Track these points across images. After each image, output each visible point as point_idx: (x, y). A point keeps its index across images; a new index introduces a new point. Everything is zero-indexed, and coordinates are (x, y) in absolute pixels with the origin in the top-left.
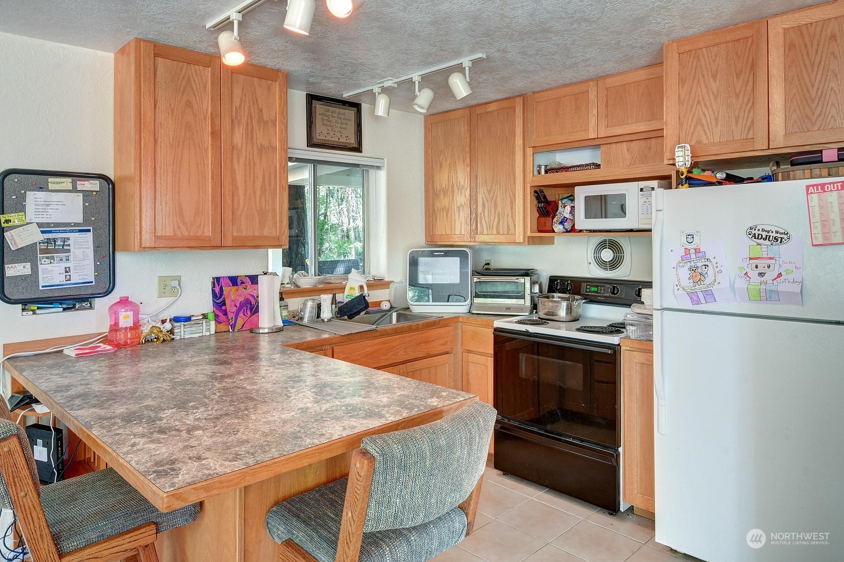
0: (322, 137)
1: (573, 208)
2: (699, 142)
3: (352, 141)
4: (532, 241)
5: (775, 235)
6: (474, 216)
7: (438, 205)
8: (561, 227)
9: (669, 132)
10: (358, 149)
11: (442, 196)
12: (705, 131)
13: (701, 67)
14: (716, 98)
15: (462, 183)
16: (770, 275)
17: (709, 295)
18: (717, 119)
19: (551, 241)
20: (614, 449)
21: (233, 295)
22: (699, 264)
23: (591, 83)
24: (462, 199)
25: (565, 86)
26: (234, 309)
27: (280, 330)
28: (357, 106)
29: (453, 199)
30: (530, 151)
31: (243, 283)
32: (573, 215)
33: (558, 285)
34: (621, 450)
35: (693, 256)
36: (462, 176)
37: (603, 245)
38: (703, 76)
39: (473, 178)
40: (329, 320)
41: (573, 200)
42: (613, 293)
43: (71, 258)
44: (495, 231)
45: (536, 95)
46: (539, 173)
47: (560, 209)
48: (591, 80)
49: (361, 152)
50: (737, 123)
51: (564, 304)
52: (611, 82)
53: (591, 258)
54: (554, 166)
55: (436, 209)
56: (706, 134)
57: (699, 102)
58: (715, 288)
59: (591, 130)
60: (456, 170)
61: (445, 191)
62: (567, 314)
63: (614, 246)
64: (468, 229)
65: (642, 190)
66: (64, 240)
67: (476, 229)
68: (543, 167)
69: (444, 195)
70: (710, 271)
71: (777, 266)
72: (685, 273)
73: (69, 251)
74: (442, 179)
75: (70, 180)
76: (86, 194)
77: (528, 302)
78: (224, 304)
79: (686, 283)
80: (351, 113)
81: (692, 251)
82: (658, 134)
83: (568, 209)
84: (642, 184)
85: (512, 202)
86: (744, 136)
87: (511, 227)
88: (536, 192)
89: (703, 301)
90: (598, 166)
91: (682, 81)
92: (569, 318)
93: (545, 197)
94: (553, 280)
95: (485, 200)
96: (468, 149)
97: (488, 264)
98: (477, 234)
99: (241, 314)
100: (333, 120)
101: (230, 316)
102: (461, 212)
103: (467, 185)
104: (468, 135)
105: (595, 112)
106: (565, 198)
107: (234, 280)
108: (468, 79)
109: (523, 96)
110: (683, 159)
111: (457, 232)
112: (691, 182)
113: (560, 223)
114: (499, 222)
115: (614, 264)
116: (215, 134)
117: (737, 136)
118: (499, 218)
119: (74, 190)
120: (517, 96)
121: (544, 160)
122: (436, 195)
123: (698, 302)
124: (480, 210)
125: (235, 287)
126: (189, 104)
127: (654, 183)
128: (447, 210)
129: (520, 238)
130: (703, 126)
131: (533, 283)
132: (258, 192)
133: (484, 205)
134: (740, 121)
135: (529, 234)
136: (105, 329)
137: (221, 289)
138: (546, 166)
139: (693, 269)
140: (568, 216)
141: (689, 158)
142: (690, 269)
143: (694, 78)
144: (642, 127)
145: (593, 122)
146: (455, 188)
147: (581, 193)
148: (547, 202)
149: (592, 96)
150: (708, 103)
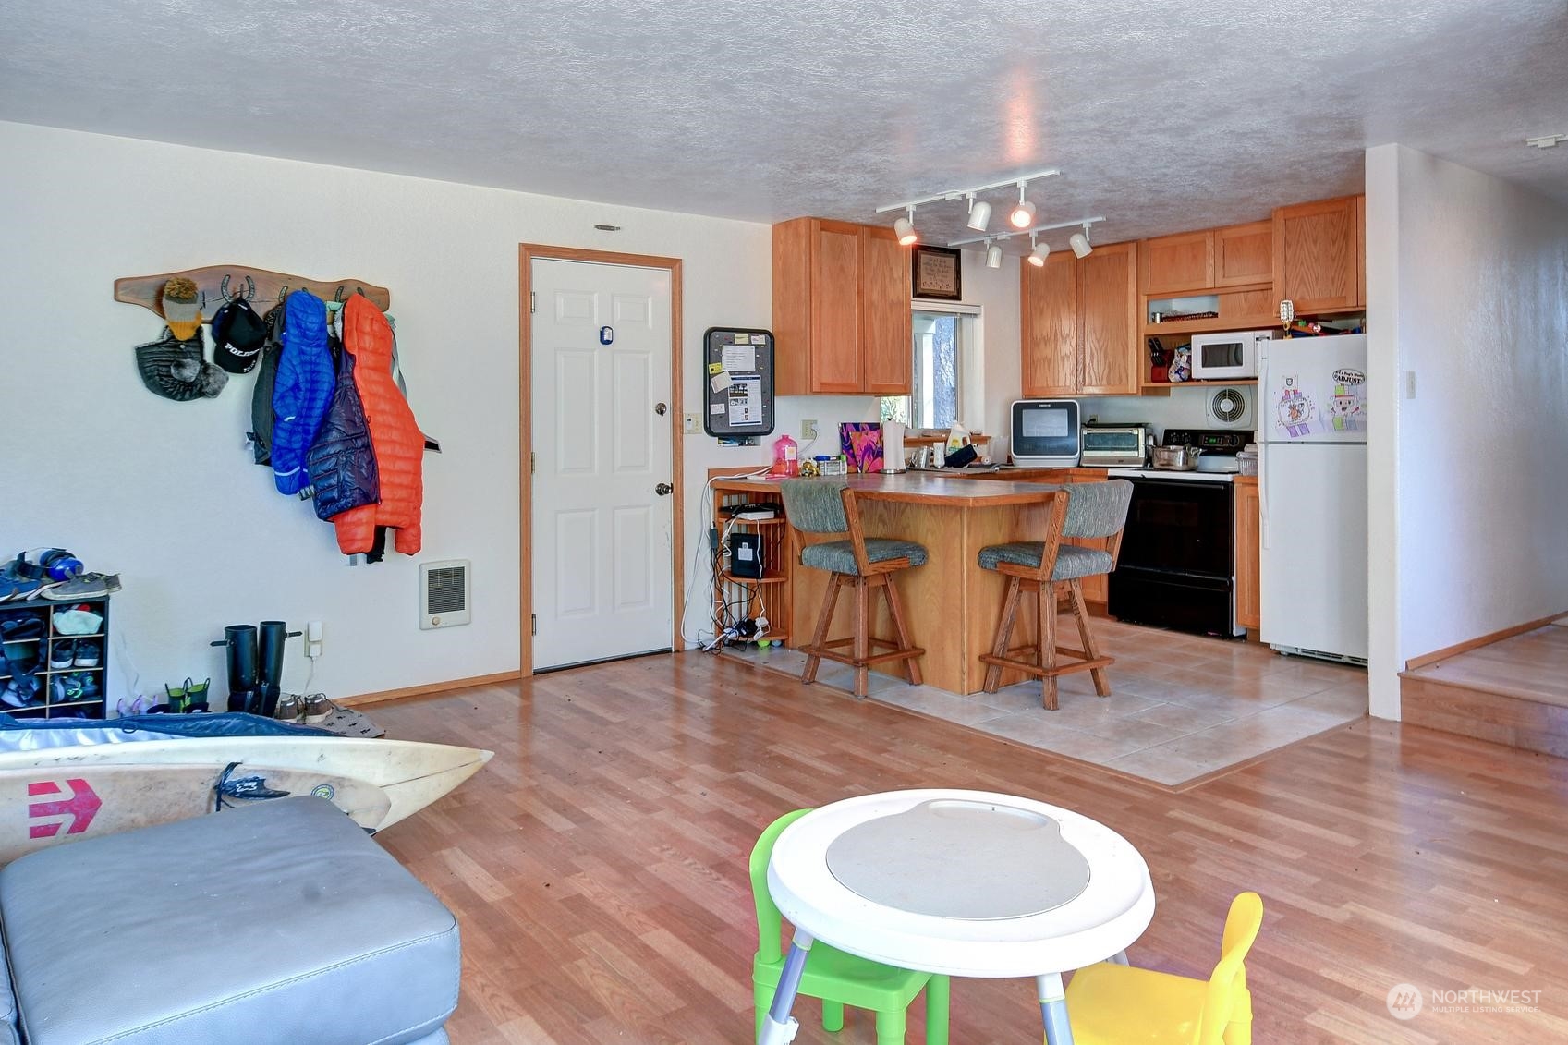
0: (926, 287)
1: (1189, 357)
2: (1302, 298)
3: (952, 289)
4: (1147, 392)
5: (1354, 377)
6: (1081, 366)
7: (1038, 355)
8: (1177, 376)
9: (1278, 288)
10: (957, 297)
11: (1042, 346)
12: (1307, 289)
13: (1304, 233)
14: (1316, 260)
15: (1067, 332)
16: (1350, 409)
17: (1304, 428)
18: (1317, 279)
19: (1166, 392)
20: (1226, 576)
21: (859, 441)
22: (1297, 403)
23: (1208, 234)
24: (1067, 348)
25: (1181, 234)
26: (861, 453)
27: (903, 472)
28: (956, 253)
29: (1056, 348)
30: (1144, 299)
31: (863, 429)
32: (1191, 365)
33: (1173, 437)
34: (1234, 578)
35: (1292, 396)
36: (1068, 324)
37: (1222, 395)
38: (1306, 240)
39: (1081, 328)
40: (942, 468)
41: (1190, 349)
42: (1232, 444)
43: (748, 401)
44: (1105, 382)
45: (1150, 242)
46: (1154, 321)
47: (1176, 358)
48: (1209, 230)
49: (960, 300)
50: (1333, 283)
51: (1181, 454)
52: (1228, 234)
53: (1210, 410)
54: (1170, 314)
55: (1035, 360)
56: (1308, 292)
57: (1302, 263)
58: (1308, 423)
59: (1208, 279)
60: (1059, 317)
61: (1046, 341)
62: (1183, 463)
63: (1233, 396)
64: (1075, 381)
65: (1257, 339)
66: (744, 385)
67: (1084, 380)
68: (1158, 315)
69: (1046, 344)
70: (1306, 408)
71: (1355, 402)
72: (1286, 411)
73: (746, 395)
74: (1043, 326)
75: (747, 335)
76: (757, 347)
77: (1142, 453)
78: (852, 448)
79: (1287, 419)
80: (951, 261)
81: (1291, 393)
82: (1266, 287)
83: (1185, 358)
84: (1258, 334)
85: (1124, 351)
86: (1339, 294)
87: (1124, 377)
88: (1150, 341)
89: (1300, 433)
90: (1215, 315)
91: (1287, 244)
92: (1185, 468)
93: (1159, 345)
94: (1168, 432)
95: (1093, 348)
96: (1074, 294)
97: (1094, 420)
98: (1084, 385)
99: (866, 457)
100: (936, 269)
101: (858, 459)
102: (1066, 362)
103: (1073, 333)
104: (1075, 279)
105: (1212, 262)
106: (1181, 347)
107: (856, 426)
108: (1088, 239)
109: (1137, 242)
110: (1286, 314)
111: (1061, 384)
112: (1295, 334)
113: (1177, 372)
114: (1109, 372)
115: (1233, 415)
116: (860, 293)
117: (1333, 295)
118: (1110, 369)
119: (750, 344)
120: (1130, 242)
121: (1157, 307)
122: (1036, 344)
123: (1297, 435)
124: (1087, 361)
125: (858, 433)
126: (842, 269)
127: (1269, 333)
128: (1048, 361)
129: (1133, 388)
130: (1305, 284)
131: (1147, 436)
132: (890, 344)
133: (1092, 355)
134: (1336, 280)
135: (1143, 384)
136: (770, 463)
137: (848, 434)
138: (1161, 314)
139: (1292, 408)
140: (1184, 366)
141: (1291, 313)
142: (1290, 407)
143: (1298, 242)
144: (1258, 279)
145: (1210, 272)
146: (1059, 336)
147: (1198, 342)
148: (1162, 351)
149: (1209, 246)
150: (1310, 265)
